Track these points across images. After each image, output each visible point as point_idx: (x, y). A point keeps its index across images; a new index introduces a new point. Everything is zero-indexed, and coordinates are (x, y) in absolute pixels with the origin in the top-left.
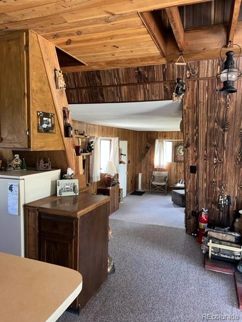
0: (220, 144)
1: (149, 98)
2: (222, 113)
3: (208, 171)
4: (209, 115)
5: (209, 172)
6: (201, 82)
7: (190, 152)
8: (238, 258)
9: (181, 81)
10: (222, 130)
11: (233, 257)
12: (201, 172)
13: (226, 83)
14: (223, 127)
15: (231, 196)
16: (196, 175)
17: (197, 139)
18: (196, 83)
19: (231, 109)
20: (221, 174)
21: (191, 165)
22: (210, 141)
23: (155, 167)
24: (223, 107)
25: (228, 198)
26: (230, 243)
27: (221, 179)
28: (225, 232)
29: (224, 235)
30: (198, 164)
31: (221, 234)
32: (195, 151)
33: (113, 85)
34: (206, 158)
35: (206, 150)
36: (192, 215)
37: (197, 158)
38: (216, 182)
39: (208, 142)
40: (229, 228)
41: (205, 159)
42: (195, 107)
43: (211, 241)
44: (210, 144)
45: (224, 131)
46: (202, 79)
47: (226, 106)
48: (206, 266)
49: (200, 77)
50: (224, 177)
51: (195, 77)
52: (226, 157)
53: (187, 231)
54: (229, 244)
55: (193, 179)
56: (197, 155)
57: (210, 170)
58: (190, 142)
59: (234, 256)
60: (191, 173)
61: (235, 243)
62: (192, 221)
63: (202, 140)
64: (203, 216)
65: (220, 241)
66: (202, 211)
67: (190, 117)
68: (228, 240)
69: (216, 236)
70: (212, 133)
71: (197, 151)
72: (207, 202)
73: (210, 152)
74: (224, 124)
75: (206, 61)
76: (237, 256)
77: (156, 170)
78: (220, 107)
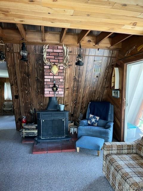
0: (28, 84)
2: (26, 70)
3: (24, 97)
4: (21, 70)
5: (25, 98)
6: (15, 54)
7: (14, 88)
8: (36, 135)
9: (2, 53)
10: (28, 78)
11: (34, 135)
12: (20, 98)
14: (28, 76)
15: (36, 108)
16: (18, 100)
17: (17, 81)
18: (12, 54)
19: (30, 68)
20: (30, 98)
21: (15, 95)
22: (23, 83)
25: (35, 109)
26: (33, 129)
27: (30, 101)
28: (32, 125)
29: (31, 126)
30: (18, 94)
31: (30, 126)
32: (16, 88)
34: (22, 91)
35: (22, 87)
36: (19, 121)
37: (18, 91)
38: (28, 102)
39: (22, 83)
40: (34, 123)
41: (22, 92)
42: (14, 65)
43: (24, 130)
44: (23, 84)
45: (29, 78)
46: (15, 53)
47: (28, 66)
48: (22, 142)
49: (14, 51)
50: (32, 100)
51: (11, 51)
52: (31, 90)
53: (17, 129)
54: (32, 130)
55: (17, 102)
56: (17, 89)
58: (13, 83)
59: (35, 134)
60: (16, 99)
61: (36, 129)
62: (19, 124)
63: (19, 83)
64: (24, 120)
65: (28, 129)
66: (23, 117)
67: (12, 70)
68: (33, 128)
69: (27, 128)
70: (23, 80)
72: (25, 112)
73: (24, 88)
74: (28, 75)
75: (16, 45)
76: (36, 134)
77: (6, 101)
78: (25, 67)
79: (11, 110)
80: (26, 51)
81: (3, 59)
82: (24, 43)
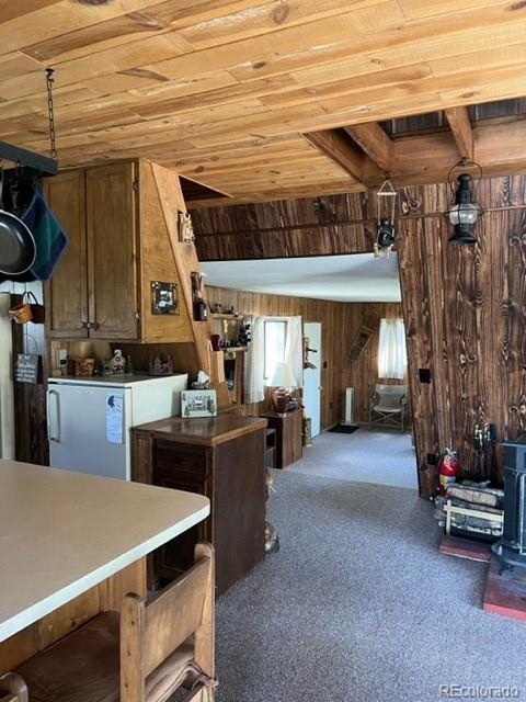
0: (469, 329)
1: (339, 249)
2: (468, 275)
3: (451, 378)
4: (446, 277)
5: (455, 381)
6: (429, 221)
7: (418, 344)
8: (497, 533)
9: (386, 223)
11: (489, 532)
12: (438, 381)
13: (458, 227)
14: (472, 299)
15: (498, 424)
16: (431, 386)
17: (428, 320)
18: (419, 223)
19: (484, 267)
20: (475, 383)
21: (420, 367)
22: (451, 324)
23: (380, 376)
24: (469, 263)
25: (492, 428)
26: (486, 507)
27: (475, 393)
28: (480, 489)
29: (477, 494)
30: (432, 366)
31: (471, 493)
32: (425, 342)
33: (278, 229)
34: (446, 354)
35: (445, 339)
36: (429, 462)
37: (430, 354)
38: (467, 398)
39: (448, 326)
40: (488, 482)
41: (445, 357)
42: (421, 264)
43: (449, 502)
44: (452, 329)
45: (475, 305)
46: (429, 215)
47: (475, 261)
48: (441, 547)
49: (426, 212)
50: (481, 389)
51: (417, 213)
52: (483, 353)
53: (420, 492)
54: (483, 508)
55: (426, 394)
56: (429, 348)
57: (455, 376)
58: (416, 325)
59: (490, 528)
60: (422, 381)
61: (496, 507)
62: (429, 473)
63: (436, 324)
64: (447, 462)
65: (467, 504)
66: (447, 454)
67: (413, 281)
68: (483, 501)
69: (461, 496)
70: (454, 311)
71: (428, 341)
72: (455, 436)
73: (453, 345)
74: (474, 293)
75: (435, 186)
76: (495, 529)
77: (382, 381)
78: (464, 264)
79: (399, 414)
80: (471, 206)
81: (388, 245)
82: (466, 175)
